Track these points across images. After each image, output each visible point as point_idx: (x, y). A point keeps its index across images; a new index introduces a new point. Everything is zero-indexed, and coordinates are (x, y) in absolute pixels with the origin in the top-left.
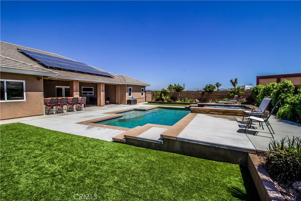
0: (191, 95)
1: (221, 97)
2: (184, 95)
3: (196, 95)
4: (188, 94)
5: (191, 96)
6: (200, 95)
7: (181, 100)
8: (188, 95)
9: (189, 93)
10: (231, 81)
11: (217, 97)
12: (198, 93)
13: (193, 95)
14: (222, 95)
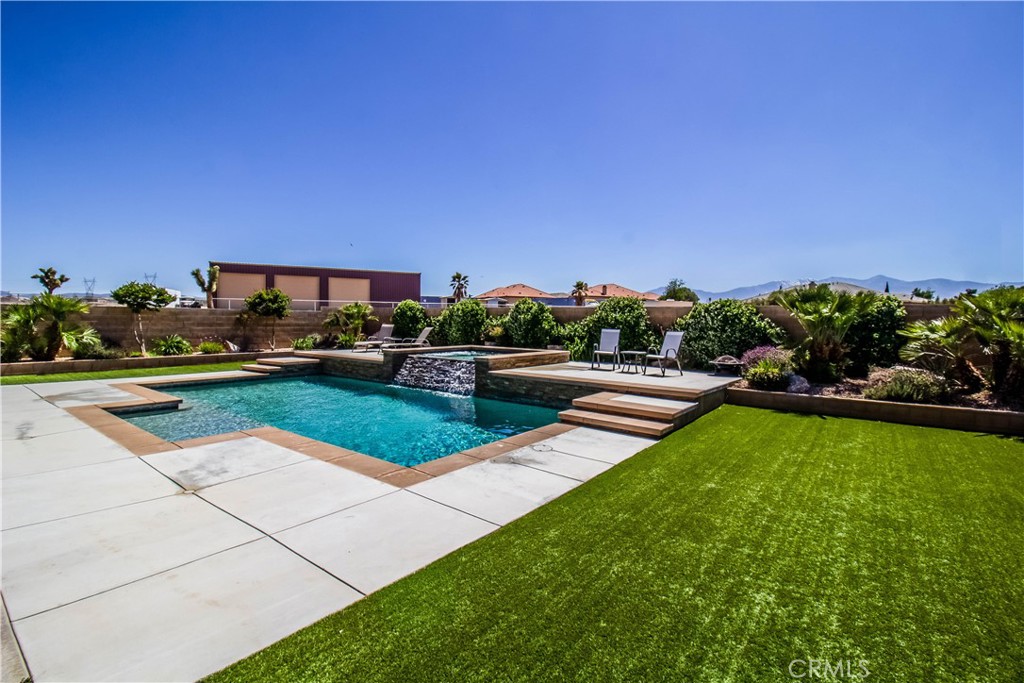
0: (193, 324)
1: (295, 330)
2: (160, 327)
3: (211, 325)
4: (177, 320)
5: (191, 330)
6: (228, 325)
7: (151, 346)
8: (180, 325)
9: (181, 317)
10: (196, 274)
11: (284, 331)
12: (221, 319)
13: (199, 325)
14: (299, 325)
